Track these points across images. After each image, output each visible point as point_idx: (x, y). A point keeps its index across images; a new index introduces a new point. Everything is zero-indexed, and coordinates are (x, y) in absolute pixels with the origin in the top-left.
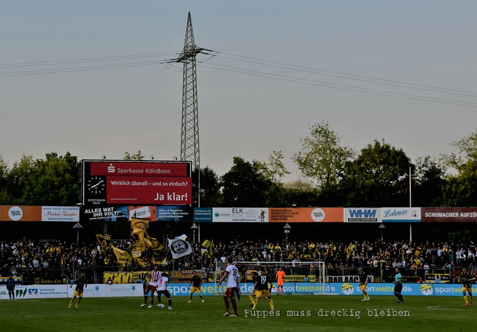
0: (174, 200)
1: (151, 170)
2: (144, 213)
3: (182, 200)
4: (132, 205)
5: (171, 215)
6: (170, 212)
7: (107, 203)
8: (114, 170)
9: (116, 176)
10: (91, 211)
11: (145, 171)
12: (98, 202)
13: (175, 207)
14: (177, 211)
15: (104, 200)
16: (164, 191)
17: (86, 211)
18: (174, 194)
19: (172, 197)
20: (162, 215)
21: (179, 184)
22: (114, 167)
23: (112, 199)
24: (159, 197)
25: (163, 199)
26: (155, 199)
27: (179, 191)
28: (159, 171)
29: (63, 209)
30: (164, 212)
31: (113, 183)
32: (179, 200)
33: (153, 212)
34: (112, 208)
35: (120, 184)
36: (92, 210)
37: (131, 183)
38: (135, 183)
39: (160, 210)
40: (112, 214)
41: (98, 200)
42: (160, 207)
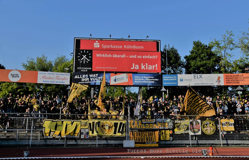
0: (147, 69)
1: (128, 46)
2: (122, 78)
3: (153, 69)
4: (113, 72)
5: (144, 80)
6: (143, 78)
7: (93, 70)
8: (99, 45)
9: (100, 50)
10: (79, 76)
11: (123, 47)
12: (85, 70)
13: (148, 74)
14: (149, 77)
15: (90, 69)
16: (139, 62)
17: (76, 77)
18: (147, 64)
19: (145, 67)
20: (137, 81)
21: (151, 57)
22: (99, 44)
23: (97, 68)
24: (135, 66)
25: (138, 68)
26: (131, 68)
27: (151, 62)
28: (134, 47)
29: (56, 74)
30: (139, 78)
31: (98, 55)
32: (151, 69)
33: (130, 78)
34: (97, 75)
35: (104, 56)
36: (81, 76)
37: (112, 56)
38: (115, 56)
39: (135, 77)
40: (97, 80)
41: (85, 68)
42: (136, 74)
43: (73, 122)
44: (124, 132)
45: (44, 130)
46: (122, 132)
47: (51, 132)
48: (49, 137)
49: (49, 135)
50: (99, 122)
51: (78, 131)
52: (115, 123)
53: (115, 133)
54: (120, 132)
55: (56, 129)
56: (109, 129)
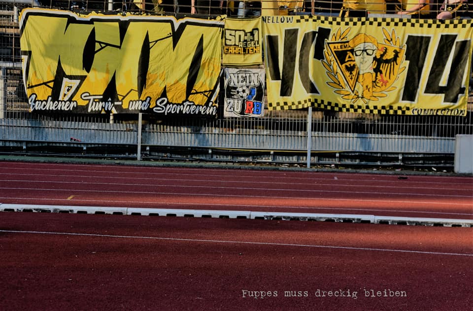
43: (182, 27)
44: (462, 91)
45: (23, 66)
46: (450, 92)
47: (65, 80)
48: (51, 106)
49: (55, 96)
50: (323, 34)
51: (206, 80)
52: (410, 38)
53: (410, 93)
54: (441, 90)
55: (88, 64)
56: (377, 70)
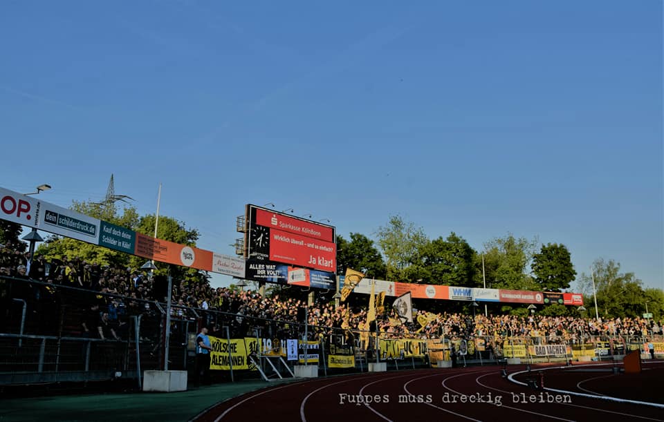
0: (323, 265)
1: (306, 229)
2: (300, 276)
3: (329, 266)
4: (290, 265)
5: (321, 281)
6: (320, 278)
7: (270, 259)
8: (276, 222)
9: (279, 230)
10: (255, 266)
11: (301, 229)
12: (262, 257)
13: (324, 273)
14: (325, 277)
15: (267, 256)
16: (316, 254)
17: (251, 267)
18: (323, 258)
19: (322, 262)
20: (314, 280)
21: (327, 250)
22: (277, 219)
23: (276, 256)
24: (312, 260)
25: (315, 263)
26: (309, 262)
27: (327, 256)
28: (312, 232)
29: (232, 259)
30: (315, 277)
31: (276, 237)
32: (327, 266)
33: (308, 276)
34: (274, 266)
35: (282, 239)
36: (257, 266)
37: (290, 241)
38: (294, 242)
39: (313, 275)
40: (274, 274)
41: (262, 255)
42: (313, 271)
